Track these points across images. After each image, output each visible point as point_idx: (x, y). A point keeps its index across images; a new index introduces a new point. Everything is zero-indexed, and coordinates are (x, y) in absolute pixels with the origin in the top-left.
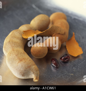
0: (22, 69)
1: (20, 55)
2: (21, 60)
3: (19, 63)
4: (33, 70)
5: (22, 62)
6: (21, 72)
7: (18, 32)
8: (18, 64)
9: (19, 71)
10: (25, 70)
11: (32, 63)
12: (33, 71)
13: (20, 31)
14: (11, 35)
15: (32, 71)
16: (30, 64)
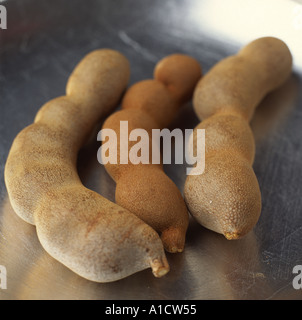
0: (106, 250)
1: (83, 207)
2: (93, 223)
3: (91, 234)
4: (143, 243)
5: (99, 228)
6: (106, 262)
7: (43, 132)
8: (86, 236)
9: (100, 258)
10: (119, 250)
11: (131, 219)
12: (144, 247)
13: (46, 125)
14: (23, 148)
15: (139, 245)
16: (128, 226)
